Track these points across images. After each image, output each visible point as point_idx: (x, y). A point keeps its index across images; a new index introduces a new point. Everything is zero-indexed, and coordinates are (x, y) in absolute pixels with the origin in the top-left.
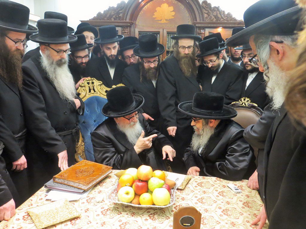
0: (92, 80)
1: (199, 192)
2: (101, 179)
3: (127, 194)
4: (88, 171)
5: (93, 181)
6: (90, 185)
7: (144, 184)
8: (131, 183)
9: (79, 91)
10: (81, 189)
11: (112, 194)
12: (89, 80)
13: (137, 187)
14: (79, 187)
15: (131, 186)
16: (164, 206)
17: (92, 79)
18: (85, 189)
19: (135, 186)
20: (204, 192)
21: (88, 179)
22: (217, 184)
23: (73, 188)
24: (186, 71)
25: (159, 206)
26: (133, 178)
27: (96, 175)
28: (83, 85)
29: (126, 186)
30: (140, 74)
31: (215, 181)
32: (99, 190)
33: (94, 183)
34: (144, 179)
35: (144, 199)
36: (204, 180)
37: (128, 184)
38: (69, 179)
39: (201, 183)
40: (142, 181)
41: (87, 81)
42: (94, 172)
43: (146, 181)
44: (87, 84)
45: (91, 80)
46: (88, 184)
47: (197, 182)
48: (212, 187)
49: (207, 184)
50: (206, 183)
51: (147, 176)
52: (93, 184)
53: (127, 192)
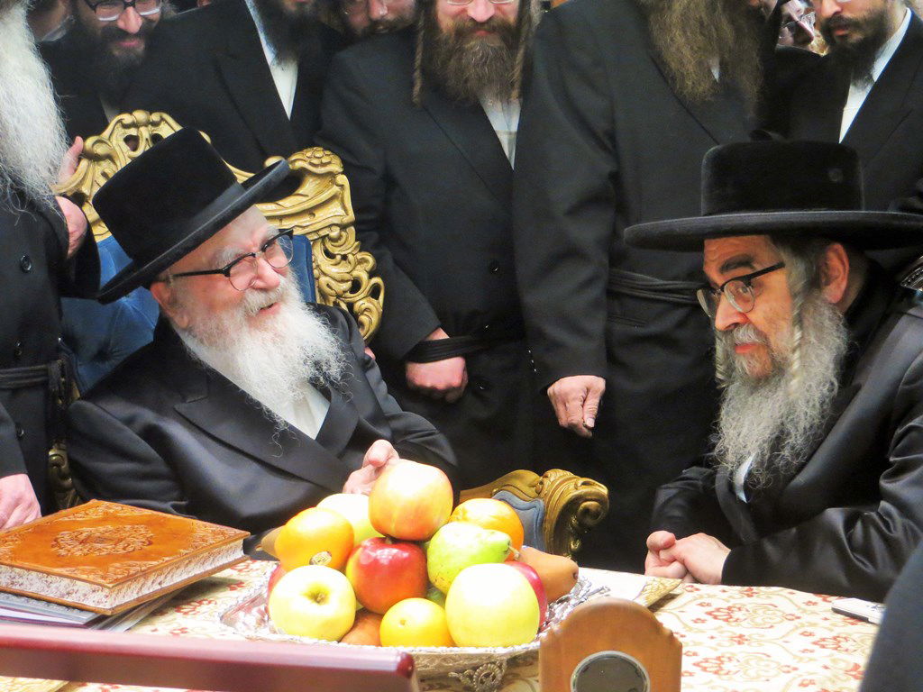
0: (155, 124)
1: (712, 638)
2: (185, 577)
3: (317, 598)
4: (120, 540)
5: (145, 574)
6: (130, 595)
7: (405, 555)
8: (338, 555)
9: (82, 182)
10: (82, 609)
11: (241, 614)
12: (135, 125)
13: (371, 569)
14: (69, 600)
15: (342, 568)
16: (505, 647)
17: (155, 117)
18: (101, 606)
19: (360, 566)
20: (741, 639)
21: (118, 565)
22: (813, 613)
23: (41, 605)
24: (691, 67)
25: (477, 647)
26: (350, 530)
27: (160, 554)
28: (100, 150)
29: (311, 563)
30: (413, 60)
31: (809, 603)
32: (175, 625)
33: (150, 587)
34: (406, 530)
35: (403, 623)
36: (746, 600)
37: (324, 554)
38: (18, 563)
39: (729, 608)
40: (396, 541)
41: (126, 126)
42: (150, 543)
43: (417, 543)
44: (125, 148)
45: (147, 123)
46: (119, 583)
47: (708, 605)
48: (786, 622)
49: (760, 612)
50: (755, 611)
51: (420, 513)
52: (145, 591)
53: (315, 591)
